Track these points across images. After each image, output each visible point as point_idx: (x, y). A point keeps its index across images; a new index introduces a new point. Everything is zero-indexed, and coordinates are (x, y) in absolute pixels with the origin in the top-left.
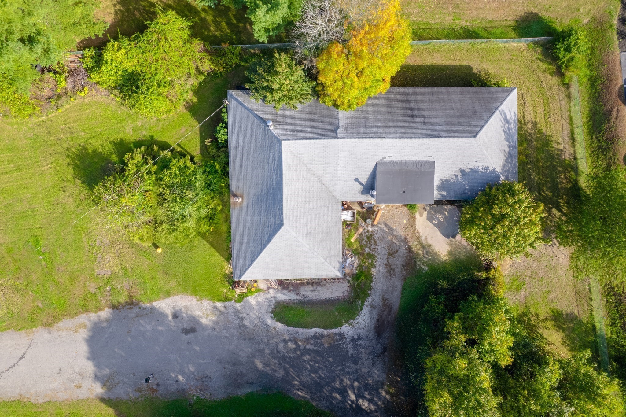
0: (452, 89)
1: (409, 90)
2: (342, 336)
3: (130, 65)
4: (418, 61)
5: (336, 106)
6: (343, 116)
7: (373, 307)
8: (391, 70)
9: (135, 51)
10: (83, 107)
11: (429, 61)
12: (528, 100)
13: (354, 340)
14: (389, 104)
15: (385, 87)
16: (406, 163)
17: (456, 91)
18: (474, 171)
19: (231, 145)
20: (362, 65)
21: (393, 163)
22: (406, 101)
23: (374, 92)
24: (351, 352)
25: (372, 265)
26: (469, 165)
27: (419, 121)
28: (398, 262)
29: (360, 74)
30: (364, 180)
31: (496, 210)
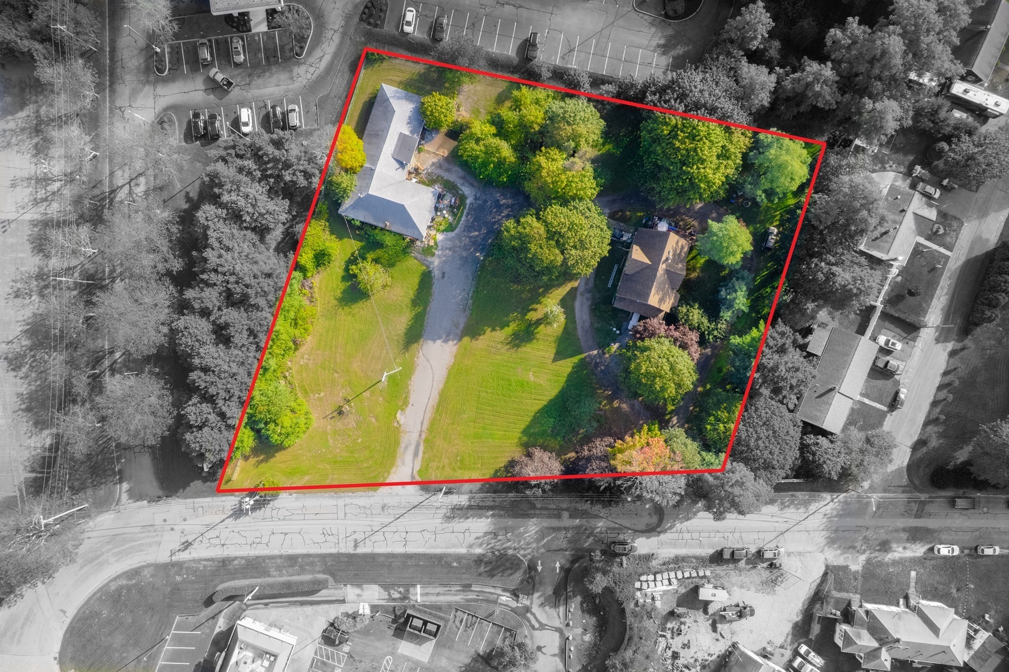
0: (372, 113)
1: (366, 132)
2: (471, 204)
3: (311, 255)
4: (354, 123)
5: (362, 166)
6: (366, 165)
7: (463, 184)
8: (355, 137)
9: (306, 249)
10: (320, 288)
11: (356, 118)
12: (390, 77)
13: (476, 199)
14: (369, 143)
15: (361, 142)
16: (397, 145)
17: (374, 112)
18: (410, 118)
19: (363, 220)
20: (349, 148)
21: (395, 150)
22: (370, 135)
23: (362, 148)
24: (480, 202)
25: (442, 178)
26: (405, 119)
27: (380, 133)
28: (446, 165)
29: (353, 150)
30: (397, 166)
31: (428, 113)
